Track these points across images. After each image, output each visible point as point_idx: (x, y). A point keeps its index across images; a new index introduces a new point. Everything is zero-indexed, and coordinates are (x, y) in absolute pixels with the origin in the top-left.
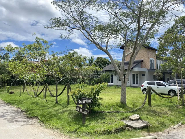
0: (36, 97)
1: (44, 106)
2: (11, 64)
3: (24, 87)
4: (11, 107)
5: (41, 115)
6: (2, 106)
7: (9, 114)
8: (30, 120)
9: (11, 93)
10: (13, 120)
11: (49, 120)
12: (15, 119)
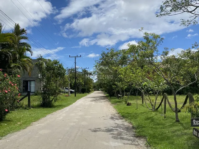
0: (154, 111)
1: (159, 124)
2: (121, 71)
3: (143, 97)
4: (123, 121)
5: (150, 135)
6: (115, 120)
7: (118, 128)
8: (137, 139)
9: (128, 104)
10: (119, 137)
11: (158, 144)
12: (121, 136)
